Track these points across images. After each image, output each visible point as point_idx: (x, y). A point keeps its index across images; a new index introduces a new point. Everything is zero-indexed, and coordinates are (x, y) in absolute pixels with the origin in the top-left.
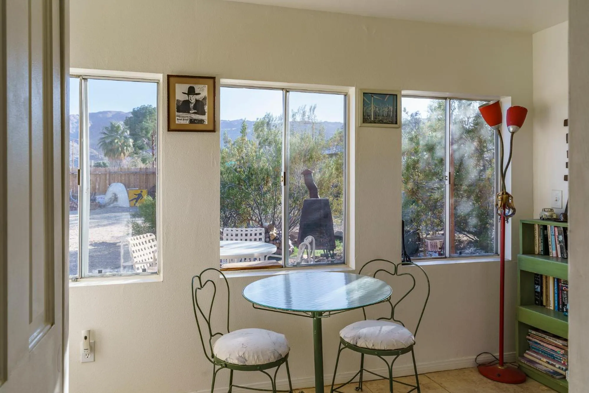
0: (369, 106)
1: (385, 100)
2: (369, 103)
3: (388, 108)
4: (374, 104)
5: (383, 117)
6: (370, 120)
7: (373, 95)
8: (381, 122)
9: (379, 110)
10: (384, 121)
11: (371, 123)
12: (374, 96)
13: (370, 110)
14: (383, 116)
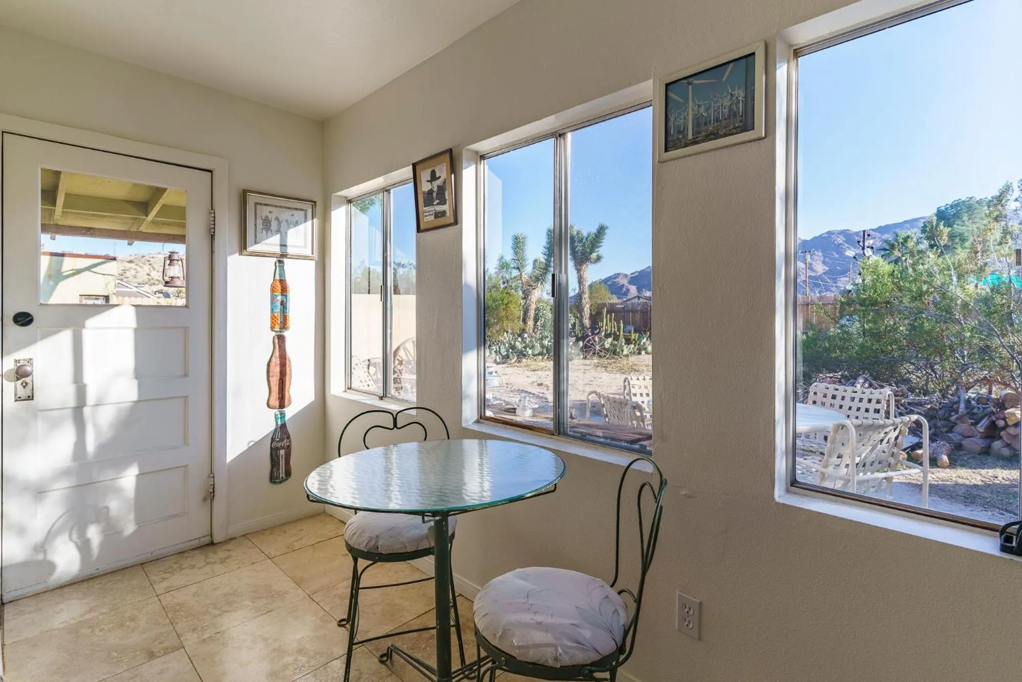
0: (684, 108)
1: (724, 80)
2: (682, 101)
3: (732, 95)
4: (693, 100)
5: (716, 124)
6: (684, 140)
7: (691, 80)
8: (712, 137)
9: (707, 110)
10: (721, 133)
11: (686, 145)
12: (695, 82)
13: (685, 118)
14: (717, 120)
